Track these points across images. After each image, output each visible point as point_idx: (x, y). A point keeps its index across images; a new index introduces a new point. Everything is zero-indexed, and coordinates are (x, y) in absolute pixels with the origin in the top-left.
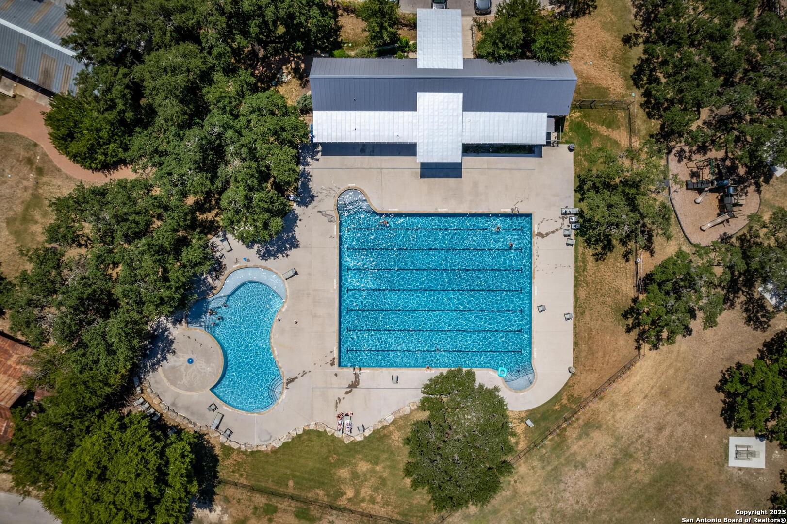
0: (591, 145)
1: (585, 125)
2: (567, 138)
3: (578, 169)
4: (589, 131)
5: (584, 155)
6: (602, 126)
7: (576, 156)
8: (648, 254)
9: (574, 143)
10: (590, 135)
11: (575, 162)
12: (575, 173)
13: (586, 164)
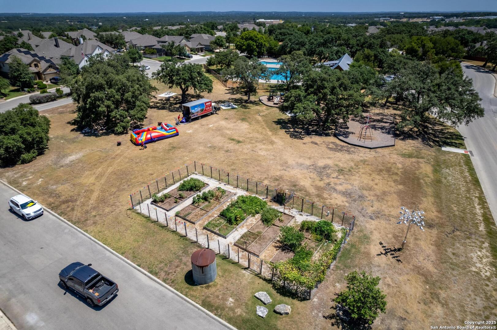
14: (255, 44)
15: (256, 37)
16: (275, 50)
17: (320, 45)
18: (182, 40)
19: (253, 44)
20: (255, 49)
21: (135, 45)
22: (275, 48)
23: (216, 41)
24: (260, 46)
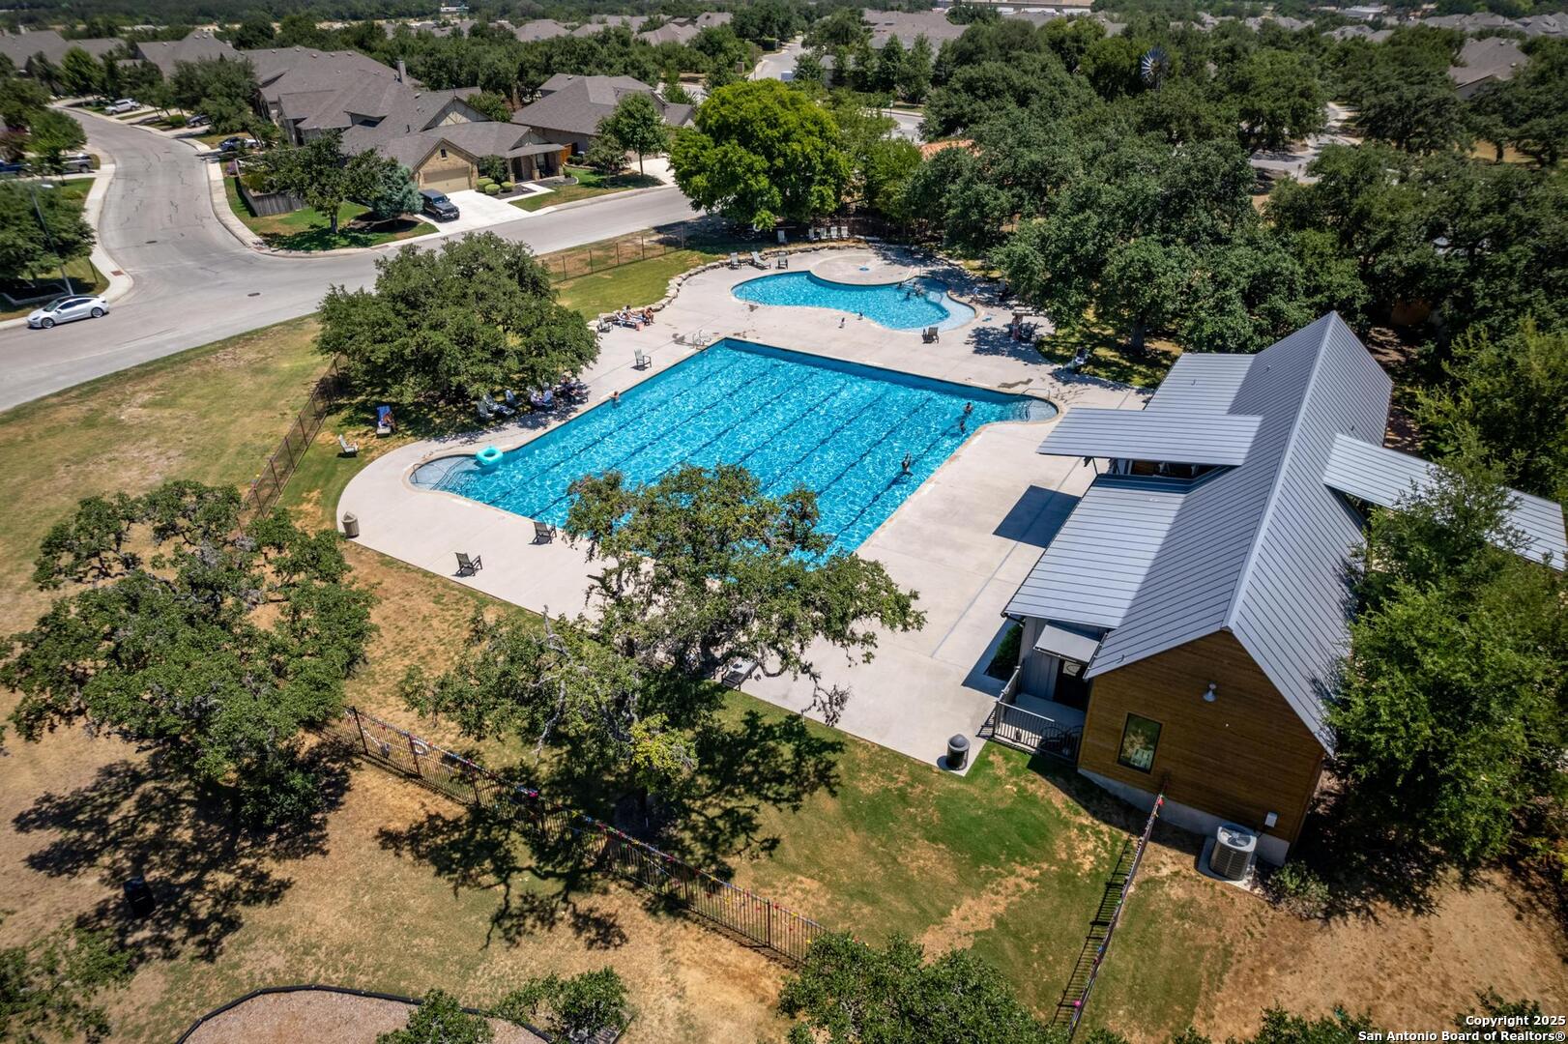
0: (934, 840)
1: (1026, 859)
2: (1002, 772)
3: (861, 755)
4: (994, 860)
5: (903, 797)
6: (1000, 922)
7: (918, 771)
8: (398, 826)
9: (968, 779)
10: (980, 856)
11: (899, 758)
12: (856, 742)
13: (869, 786)
14: (760, 162)
15: (773, 124)
16: (889, 196)
17: (1134, 216)
18: (444, 113)
19: (750, 168)
20: (760, 193)
21: (297, 121)
22: (889, 187)
23: (618, 122)
24: (793, 176)
